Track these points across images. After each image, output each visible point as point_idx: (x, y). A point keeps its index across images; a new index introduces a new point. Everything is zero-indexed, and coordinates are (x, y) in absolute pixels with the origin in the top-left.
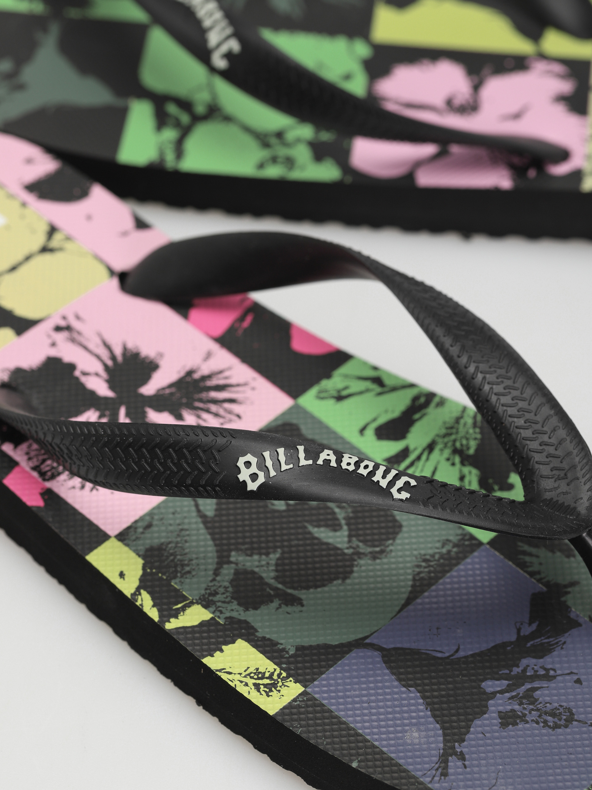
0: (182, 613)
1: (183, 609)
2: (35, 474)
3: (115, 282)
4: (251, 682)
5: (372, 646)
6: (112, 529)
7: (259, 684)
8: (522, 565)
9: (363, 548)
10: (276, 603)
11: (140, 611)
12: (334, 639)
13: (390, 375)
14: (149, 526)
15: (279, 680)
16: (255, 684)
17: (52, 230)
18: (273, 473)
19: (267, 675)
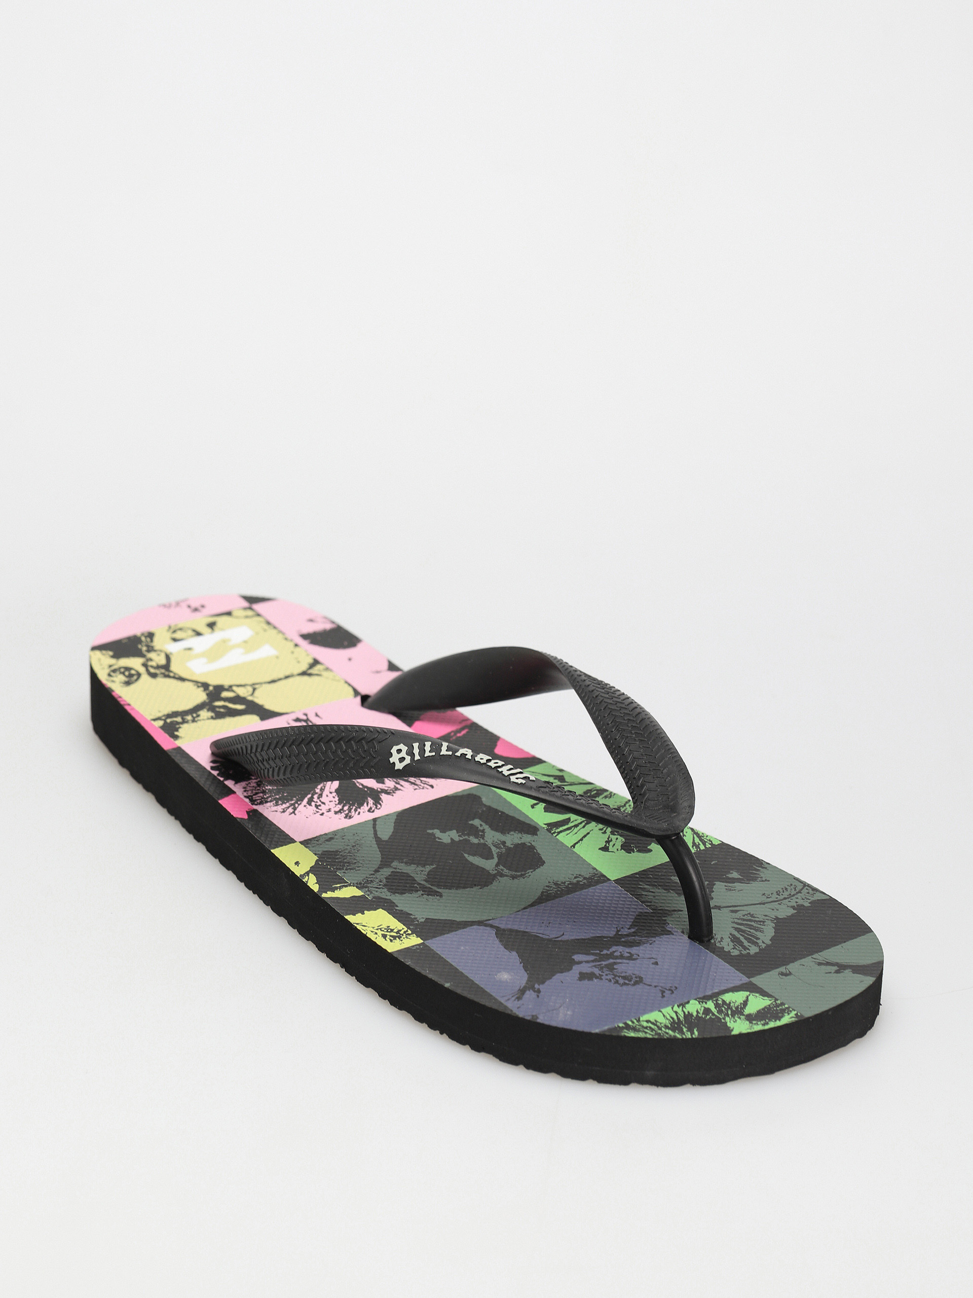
0: (339, 890)
1: (340, 888)
2: (247, 800)
3: (358, 699)
4: (380, 933)
5: (492, 926)
6: (298, 838)
7: (386, 935)
8: (638, 896)
9: (506, 871)
10: (420, 893)
11: (305, 885)
12: (458, 918)
13: (571, 775)
14: (331, 839)
15: (404, 935)
16: (382, 935)
17: (316, 662)
18: (417, 757)
19: (395, 931)
